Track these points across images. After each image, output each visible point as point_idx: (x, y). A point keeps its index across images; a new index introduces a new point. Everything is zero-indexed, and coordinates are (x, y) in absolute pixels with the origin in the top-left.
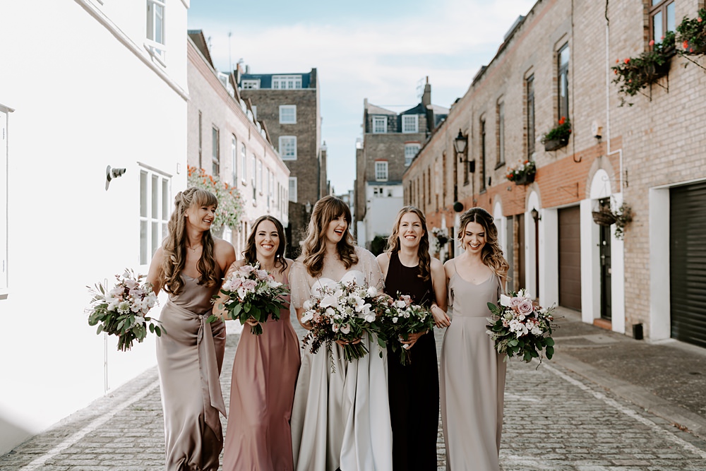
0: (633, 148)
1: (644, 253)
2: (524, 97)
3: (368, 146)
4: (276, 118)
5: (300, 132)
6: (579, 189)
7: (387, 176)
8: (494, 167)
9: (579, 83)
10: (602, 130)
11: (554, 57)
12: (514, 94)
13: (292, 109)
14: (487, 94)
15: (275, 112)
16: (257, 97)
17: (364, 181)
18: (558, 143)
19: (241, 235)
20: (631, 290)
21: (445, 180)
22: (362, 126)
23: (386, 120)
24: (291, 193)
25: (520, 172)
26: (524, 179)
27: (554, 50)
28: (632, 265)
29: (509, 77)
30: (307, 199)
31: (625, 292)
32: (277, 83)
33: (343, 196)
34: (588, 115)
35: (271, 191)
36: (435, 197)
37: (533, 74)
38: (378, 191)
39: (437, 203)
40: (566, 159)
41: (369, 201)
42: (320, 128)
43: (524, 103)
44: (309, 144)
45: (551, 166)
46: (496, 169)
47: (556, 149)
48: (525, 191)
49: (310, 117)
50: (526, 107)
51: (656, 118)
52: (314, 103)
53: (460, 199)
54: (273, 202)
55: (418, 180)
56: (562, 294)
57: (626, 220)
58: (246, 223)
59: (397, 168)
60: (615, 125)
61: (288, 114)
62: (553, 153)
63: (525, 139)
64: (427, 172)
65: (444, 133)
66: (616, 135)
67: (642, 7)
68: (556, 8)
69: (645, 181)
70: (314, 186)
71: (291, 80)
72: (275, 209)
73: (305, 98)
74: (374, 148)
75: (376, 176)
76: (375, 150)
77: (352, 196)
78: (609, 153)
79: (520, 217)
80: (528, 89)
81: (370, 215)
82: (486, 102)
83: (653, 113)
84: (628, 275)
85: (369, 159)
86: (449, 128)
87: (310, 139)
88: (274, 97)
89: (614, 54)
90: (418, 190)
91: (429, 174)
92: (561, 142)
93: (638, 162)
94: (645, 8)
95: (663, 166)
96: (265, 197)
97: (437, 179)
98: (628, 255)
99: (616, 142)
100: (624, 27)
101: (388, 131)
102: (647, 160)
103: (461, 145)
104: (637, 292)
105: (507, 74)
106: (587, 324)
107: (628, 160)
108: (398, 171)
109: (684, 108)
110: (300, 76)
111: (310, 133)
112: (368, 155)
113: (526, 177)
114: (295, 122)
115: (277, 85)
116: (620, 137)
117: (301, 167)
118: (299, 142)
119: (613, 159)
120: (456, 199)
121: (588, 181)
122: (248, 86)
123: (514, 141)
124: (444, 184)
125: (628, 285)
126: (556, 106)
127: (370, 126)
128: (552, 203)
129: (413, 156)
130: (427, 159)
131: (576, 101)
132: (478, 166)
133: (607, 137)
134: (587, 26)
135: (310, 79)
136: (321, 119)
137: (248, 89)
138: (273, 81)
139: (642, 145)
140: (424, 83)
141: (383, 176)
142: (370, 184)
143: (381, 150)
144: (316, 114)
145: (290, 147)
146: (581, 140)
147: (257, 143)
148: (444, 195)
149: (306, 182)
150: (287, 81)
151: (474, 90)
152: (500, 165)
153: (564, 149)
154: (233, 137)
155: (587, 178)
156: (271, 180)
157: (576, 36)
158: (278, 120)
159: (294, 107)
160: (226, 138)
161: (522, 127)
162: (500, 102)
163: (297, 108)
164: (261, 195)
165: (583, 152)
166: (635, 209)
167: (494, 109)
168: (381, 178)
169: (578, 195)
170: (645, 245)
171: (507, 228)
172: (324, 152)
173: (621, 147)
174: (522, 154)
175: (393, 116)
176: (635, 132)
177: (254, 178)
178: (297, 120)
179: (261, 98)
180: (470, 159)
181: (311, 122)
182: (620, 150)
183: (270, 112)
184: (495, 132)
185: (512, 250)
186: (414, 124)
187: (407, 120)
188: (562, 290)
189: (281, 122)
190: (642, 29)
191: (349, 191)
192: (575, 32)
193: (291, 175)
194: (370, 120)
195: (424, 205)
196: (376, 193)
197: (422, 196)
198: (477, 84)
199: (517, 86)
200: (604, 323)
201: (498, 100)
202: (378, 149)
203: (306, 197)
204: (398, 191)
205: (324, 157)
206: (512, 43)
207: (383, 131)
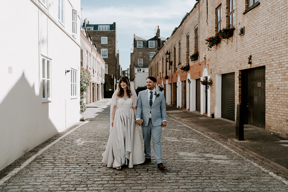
0: (213, 62)
1: (214, 93)
2: (187, 42)
3: (135, 53)
4: (100, 41)
5: (109, 47)
6: (200, 73)
7: (142, 64)
8: (178, 64)
9: (201, 41)
10: (206, 56)
11: (195, 31)
12: (184, 41)
13: (106, 38)
14: (176, 39)
15: (99, 39)
16: (92, 34)
17: (134, 66)
18: (194, 59)
19: (89, 87)
20: (212, 104)
21: (163, 67)
22: (133, 44)
23: (142, 43)
24: (106, 71)
25: (184, 67)
26: (186, 69)
27: (195, 29)
28: (212, 97)
29: (182, 34)
30: (112, 73)
31: (211, 105)
32: (100, 28)
33: (126, 71)
34: (203, 51)
35: (99, 70)
36: (160, 73)
37: (189, 35)
38: (139, 70)
39: (160, 75)
40: (197, 64)
41: (136, 74)
42: (117, 45)
43: (187, 44)
44: (113, 52)
45: (193, 65)
46: (178, 65)
47: (195, 60)
48: (187, 73)
49: (113, 41)
50: (187, 45)
51: (218, 54)
52: (114, 36)
53: (168, 75)
54: (99, 74)
55: (154, 66)
56: (197, 106)
57: (211, 83)
58: (91, 82)
59: (146, 61)
60: (209, 55)
61: (104, 40)
62: (194, 62)
63: (187, 56)
64: (157, 64)
65: (163, 50)
66: (209, 58)
67: (215, 22)
68: (195, 15)
69: (215, 72)
70: (114, 68)
71: (105, 27)
72: (100, 77)
73: (111, 34)
74: (138, 53)
75: (139, 64)
76: (138, 54)
77: (129, 71)
78: (207, 63)
79: (185, 81)
80: (188, 39)
81: (136, 79)
82: (175, 41)
83: (217, 53)
84: (211, 100)
85: (136, 58)
86: (164, 49)
87: (113, 50)
88: (99, 34)
89: (209, 34)
90: (154, 70)
91: (158, 65)
92: (196, 59)
93: (214, 66)
94: (216, 22)
95: (218, 68)
96: (97, 73)
97: (160, 67)
98: (211, 94)
99: (209, 60)
100: (211, 26)
101: (143, 47)
102: (216, 66)
103: (168, 56)
104: (213, 104)
105: (182, 33)
106: (202, 115)
107: (212, 66)
108: (147, 62)
109: (223, 53)
110: (109, 25)
111: (113, 48)
112: (135, 56)
113: (187, 69)
114: (107, 43)
115: (100, 29)
116: (210, 59)
117: (109, 61)
118: (109, 51)
119: (208, 65)
120: (166, 74)
121: (202, 71)
122: (89, 29)
123: (184, 56)
124: (163, 69)
125: (211, 103)
126: (195, 46)
127: (136, 45)
128: (194, 77)
129: (152, 57)
130: (157, 59)
131: (200, 46)
132: (173, 63)
133: (207, 59)
134: (203, 23)
135: (113, 27)
136: (117, 42)
137: (89, 30)
138: (99, 27)
139: (214, 62)
140: (157, 28)
141: (141, 64)
142: (136, 68)
143: (140, 54)
144: (115, 40)
145: (105, 53)
146: (201, 59)
147: (94, 53)
148: (163, 73)
149: (111, 66)
150: (104, 27)
151: (172, 37)
152: (180, 64)
153: (196, 61)
154: (87, 52)
155: (202, 70)
156: (99, 66)
157: (200, 26)
158: (101, 42)
159: (107, 37)
160: (85, 52)
161: (186, 52)
162: (180, 42)
163: (108, 38)
164: (95, 72)
165: (201, 62)
166: (213, 80)
167: (178, 44)
168: (140, 65)
169: (200, 76)
170: (215, 91)
171: (182, 85)
172: (118, 54)
173: (210, 62)
174: (186, 61)
175: (145, 41)
176: (213, 58)
177: (93, 66)
178: (108, 43)
179: (94, 34)
180: (171, 61)
181: (113, 43)
182: (210, 63)
183: (98, 39)
184: (178, 52)
185: (183, 92)
186: (153, 45)
187: (150, 43)
188: (197, 105)
189: (102, 43)
190: (215, 28)
191: (128, 69)
192: (200, 24)
193: (105, 64)
194: (136, 43)
195: (156, 76)
196: (138, 71)
197: (155, 73)
198: (173, 35)
199: (185, 38)
200: (206, 114)
201: (179, 41)
202: (139, 54)
203: (111, 72)
204: (147, 70)
205: (118, 56)
206: (183, 24)
207: (141, 47)
